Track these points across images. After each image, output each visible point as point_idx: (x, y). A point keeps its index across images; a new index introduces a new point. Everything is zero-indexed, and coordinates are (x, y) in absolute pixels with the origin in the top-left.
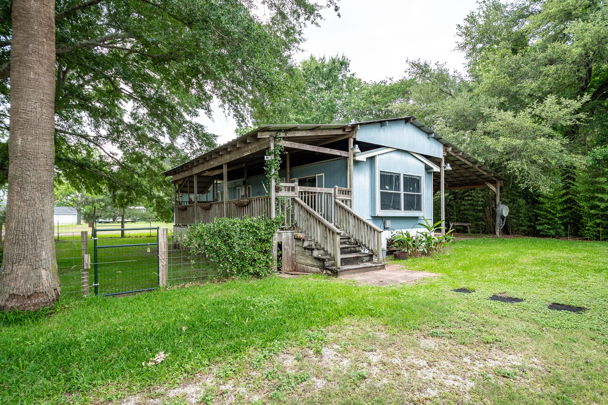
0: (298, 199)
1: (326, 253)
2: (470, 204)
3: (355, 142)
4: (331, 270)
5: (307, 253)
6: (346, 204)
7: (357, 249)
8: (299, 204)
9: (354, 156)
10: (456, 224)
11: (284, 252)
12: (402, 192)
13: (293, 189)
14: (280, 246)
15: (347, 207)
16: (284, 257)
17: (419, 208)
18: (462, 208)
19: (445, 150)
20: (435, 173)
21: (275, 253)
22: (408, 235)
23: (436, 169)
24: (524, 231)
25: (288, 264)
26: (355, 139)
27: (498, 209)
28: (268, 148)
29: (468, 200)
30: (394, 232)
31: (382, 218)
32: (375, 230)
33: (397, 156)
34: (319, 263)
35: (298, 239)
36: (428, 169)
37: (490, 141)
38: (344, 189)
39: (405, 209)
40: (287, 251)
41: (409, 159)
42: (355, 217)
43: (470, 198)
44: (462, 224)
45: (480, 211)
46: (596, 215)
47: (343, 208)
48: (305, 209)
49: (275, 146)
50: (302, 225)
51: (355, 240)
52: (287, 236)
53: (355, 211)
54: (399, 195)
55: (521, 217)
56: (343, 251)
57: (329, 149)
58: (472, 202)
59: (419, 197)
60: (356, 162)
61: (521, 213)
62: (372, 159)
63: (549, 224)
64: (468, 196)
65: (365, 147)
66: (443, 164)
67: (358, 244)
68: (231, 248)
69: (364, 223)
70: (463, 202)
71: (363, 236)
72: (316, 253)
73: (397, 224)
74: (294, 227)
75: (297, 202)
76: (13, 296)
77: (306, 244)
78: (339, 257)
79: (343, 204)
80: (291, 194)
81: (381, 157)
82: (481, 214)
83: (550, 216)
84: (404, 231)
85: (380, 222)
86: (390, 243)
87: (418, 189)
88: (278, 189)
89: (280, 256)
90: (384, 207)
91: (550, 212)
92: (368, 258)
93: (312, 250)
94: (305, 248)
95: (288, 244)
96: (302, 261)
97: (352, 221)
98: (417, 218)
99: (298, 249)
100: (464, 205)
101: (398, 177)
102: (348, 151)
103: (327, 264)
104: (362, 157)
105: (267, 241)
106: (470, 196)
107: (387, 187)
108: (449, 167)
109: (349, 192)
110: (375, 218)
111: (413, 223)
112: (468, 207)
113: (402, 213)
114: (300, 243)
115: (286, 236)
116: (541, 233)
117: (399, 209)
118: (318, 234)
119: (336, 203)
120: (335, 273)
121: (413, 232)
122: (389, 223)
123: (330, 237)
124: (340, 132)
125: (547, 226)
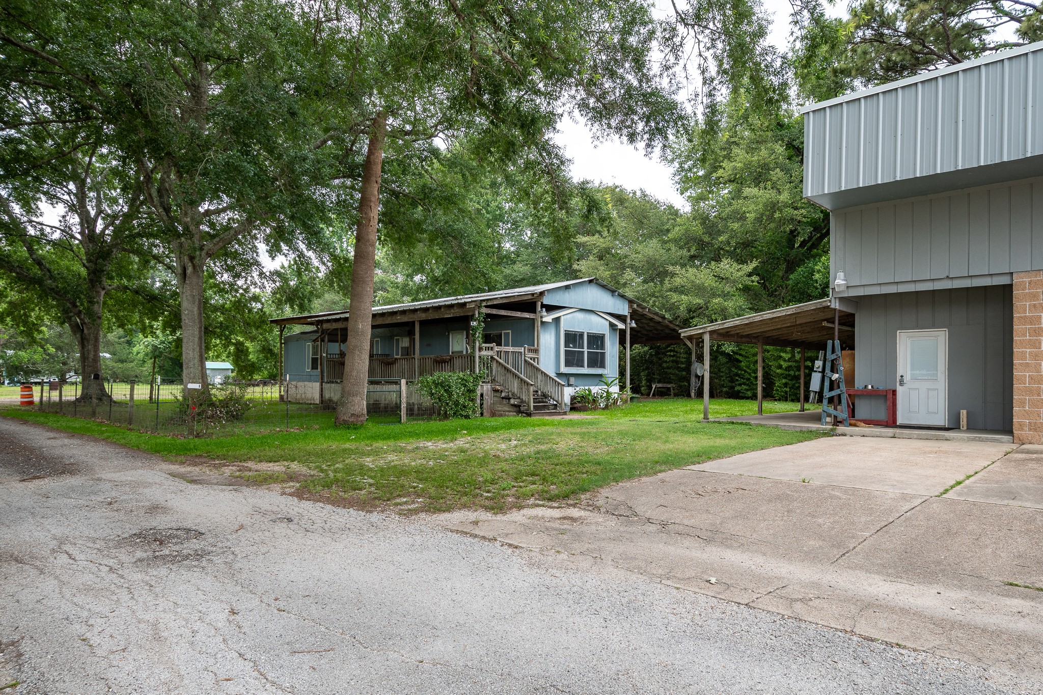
0: (496, 357)
1: (522, 401)
2: (673, 361)
3: (543, 306)
4: (526, 413)
5: (505, 401)
6: (534, 361)
7: (544, 400)
8: (497, 361)
9: (542, 317)
10: (660, 385)
11: (485, 402)
12: (586, 350)
13: (492, 349)
14: (482, 395)
15: (535, 364)
16: (485, 406)
17: (603, 366)
18: (665, 365)
19: (631, 307)
20: (620, 330)
21: (479, 401)
22: (590, 391)
23: (621, 326)
24: (727, 393)
25: (487, 412)
26: (542, 303)
27: (692, 367)
28: (473, 315)
29: (670, 356)
30: (578, 389)
31: (566, 375)
32: (559, 383)
33: (580, 315)
34: (515, 409)
35: (496, 391)
36: (612, 325)
37: (675, 297)
38: (532, 348)
39: (588, 367)
40: (488, 400)
41: (594, 318)
42: (542, 372)
43: (672, 354)
44: (665, 385)
45: (683, 370)
46: (782, 374)
47: (532, 365)
48: (503, 365)
49: (479, 313)
50: (500, 379)
51: (542, 392)
52: (488, 388)
53: (542, 367)
54: (583, 352)
55: (722, 377)
56: (535, 401)
57: (519, 313)
58: (674, 358)
59: (603, 354)
60: (543, 323)
61: (722, 372)
62: (557, 320)
63: (748, 385)
64: (671, 351)
65: (550, 308)
66: (628, 320)
67: (545, 396)
68: (450, 395)
69: (550, 378)
70: (665, 359)
71: (550, 389)
72: (512, 401)
73: (580, 381)
74: (493, 381)
75: (494, 359)
76: (353, 415)
77: (503, 395)
78: (532, 404)
79: (532, 362)
80: (490, 353)
81: (565, 317)
82: (684, 373)
83: (747, 376)
84: (587, 388)
85: (565, 379)
86: (573, 398)
87: (602, 346)
88: (480, 349)
89: (482, 404)
90: (568, 364)
91: (745, 371)
92: (553, 407)
93: (510, 398)
94: (503, 398)
95: (487, 395)
96: (500, 409)
97: (539, 376)
98: (601, 376)
99: (496, 399)
100: (666, 362)
101: (582, 335)
102: (535, 313)
103: (522, 409)
104: (548, 318)
105: (473, 391)
106: (673, 351)
107: (571, 346)
108: (634, 325)
109: (536, 351)
110: (560, 375)
111: (597, 380)
112: (671, 364)
113: (585, 370)
114: (498, 394)
115: (486, 388)
116: (741, 394)
117: (582, 366)
118: (515, 386)
119: (525, 361)
120: (529, 415)
121: (595, 389)
122: (572, 380)
123: (524, 388)
124: (530, 297)
125: (744, 387)
